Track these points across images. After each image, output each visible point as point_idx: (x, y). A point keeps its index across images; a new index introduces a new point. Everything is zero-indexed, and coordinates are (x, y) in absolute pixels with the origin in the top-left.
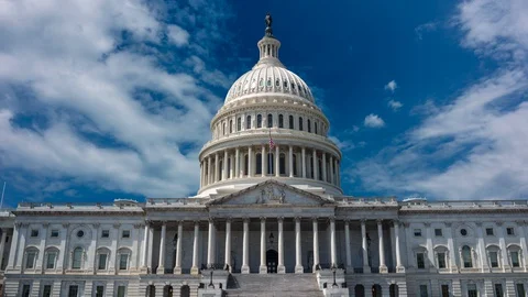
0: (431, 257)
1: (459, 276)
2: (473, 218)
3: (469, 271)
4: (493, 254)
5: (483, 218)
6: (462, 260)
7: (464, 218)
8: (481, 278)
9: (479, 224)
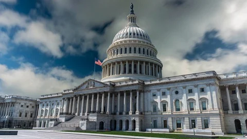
0: (159, 107)
1: (172, 116)
2: (181, 85)
3: (178, 113)
4: (191, 103)
5: (187, 84)
6: (174, 107)
7: (176, 85)
8: (183, 117)
9: (184, 88)
